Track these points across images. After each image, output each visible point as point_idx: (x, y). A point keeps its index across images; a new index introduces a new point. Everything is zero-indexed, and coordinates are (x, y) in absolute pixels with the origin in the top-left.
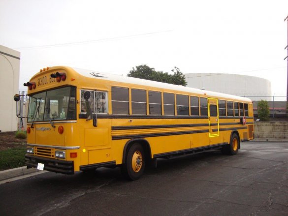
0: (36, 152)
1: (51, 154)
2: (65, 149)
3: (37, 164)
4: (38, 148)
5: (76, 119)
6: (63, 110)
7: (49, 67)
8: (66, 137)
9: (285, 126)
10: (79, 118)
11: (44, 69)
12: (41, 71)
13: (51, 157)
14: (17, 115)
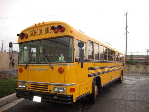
0: (30, 87)
1: (48, 89)
2: (66, 86)
3: (33, 97)
4: (31, 84)
5: (73, 63)
6: (62, 55)
7: (45, 22)
8: (66, 76)
9: (129, 67)
10: (75, 61)
11: (39, 24)
12: (35, 25)
13: (49, 92)
14: (10, 58)
